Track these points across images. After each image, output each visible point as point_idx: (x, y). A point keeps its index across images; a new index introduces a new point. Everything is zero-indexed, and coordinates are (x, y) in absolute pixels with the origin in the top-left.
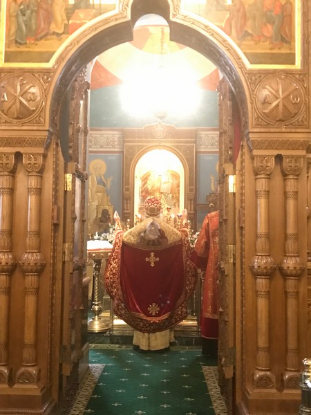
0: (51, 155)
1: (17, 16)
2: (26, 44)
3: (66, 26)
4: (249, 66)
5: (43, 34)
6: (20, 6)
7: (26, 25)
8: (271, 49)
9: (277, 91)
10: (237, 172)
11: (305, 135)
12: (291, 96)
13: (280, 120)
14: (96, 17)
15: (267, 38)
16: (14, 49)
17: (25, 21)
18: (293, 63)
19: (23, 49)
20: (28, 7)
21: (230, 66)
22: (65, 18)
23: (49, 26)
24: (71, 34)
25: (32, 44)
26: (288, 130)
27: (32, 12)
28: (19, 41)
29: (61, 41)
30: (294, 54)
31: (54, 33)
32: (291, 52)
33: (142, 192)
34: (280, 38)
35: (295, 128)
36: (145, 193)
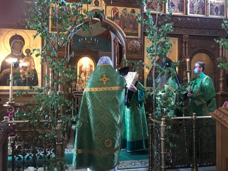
3: (71, 21)
8: (132, 32)
10: (121, 67)
12: (137, 46)
13: (134, 52)
15: (130, 28)
16: (54, 27)
18: (138, 36)
21: (120, 36)
25: (60, 26)
26: (136, 55)
30: (138, 33)
33: (80, 71)
34: (134, 28)
35: (138, 55)
36: (81, 72)
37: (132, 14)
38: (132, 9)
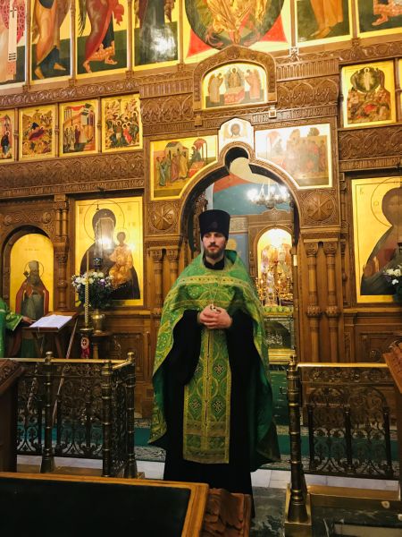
0: (182, 249)
1: (159, 169)
2: (166, 185)
3: (188, 173)
4: (299, 188)
5: (175, 179)
6: (161, 163)
7: (165, 174)
9: (317, 203)
11: (336, 229)
12: (326, 205)
13: (320, 220)
14: (204, 166)
15: (310, 169)
16: (158, 189)
17: (164, 172)
18: (327, 183)
20: (166, 163)
22: (187, 168)
23: (178, 174)
24: (191, 177)
25: (169, 185)
26: (325, 226)
27: (168, 166)
28: (161, 184)
29: (185, 182)
30: (328, 178)
31: (181, 178)
32: (326, 176)
33: (263, 261)
34: (318, 168)
35: (330, 225)
37: (313, 138)
38: (311, 129)
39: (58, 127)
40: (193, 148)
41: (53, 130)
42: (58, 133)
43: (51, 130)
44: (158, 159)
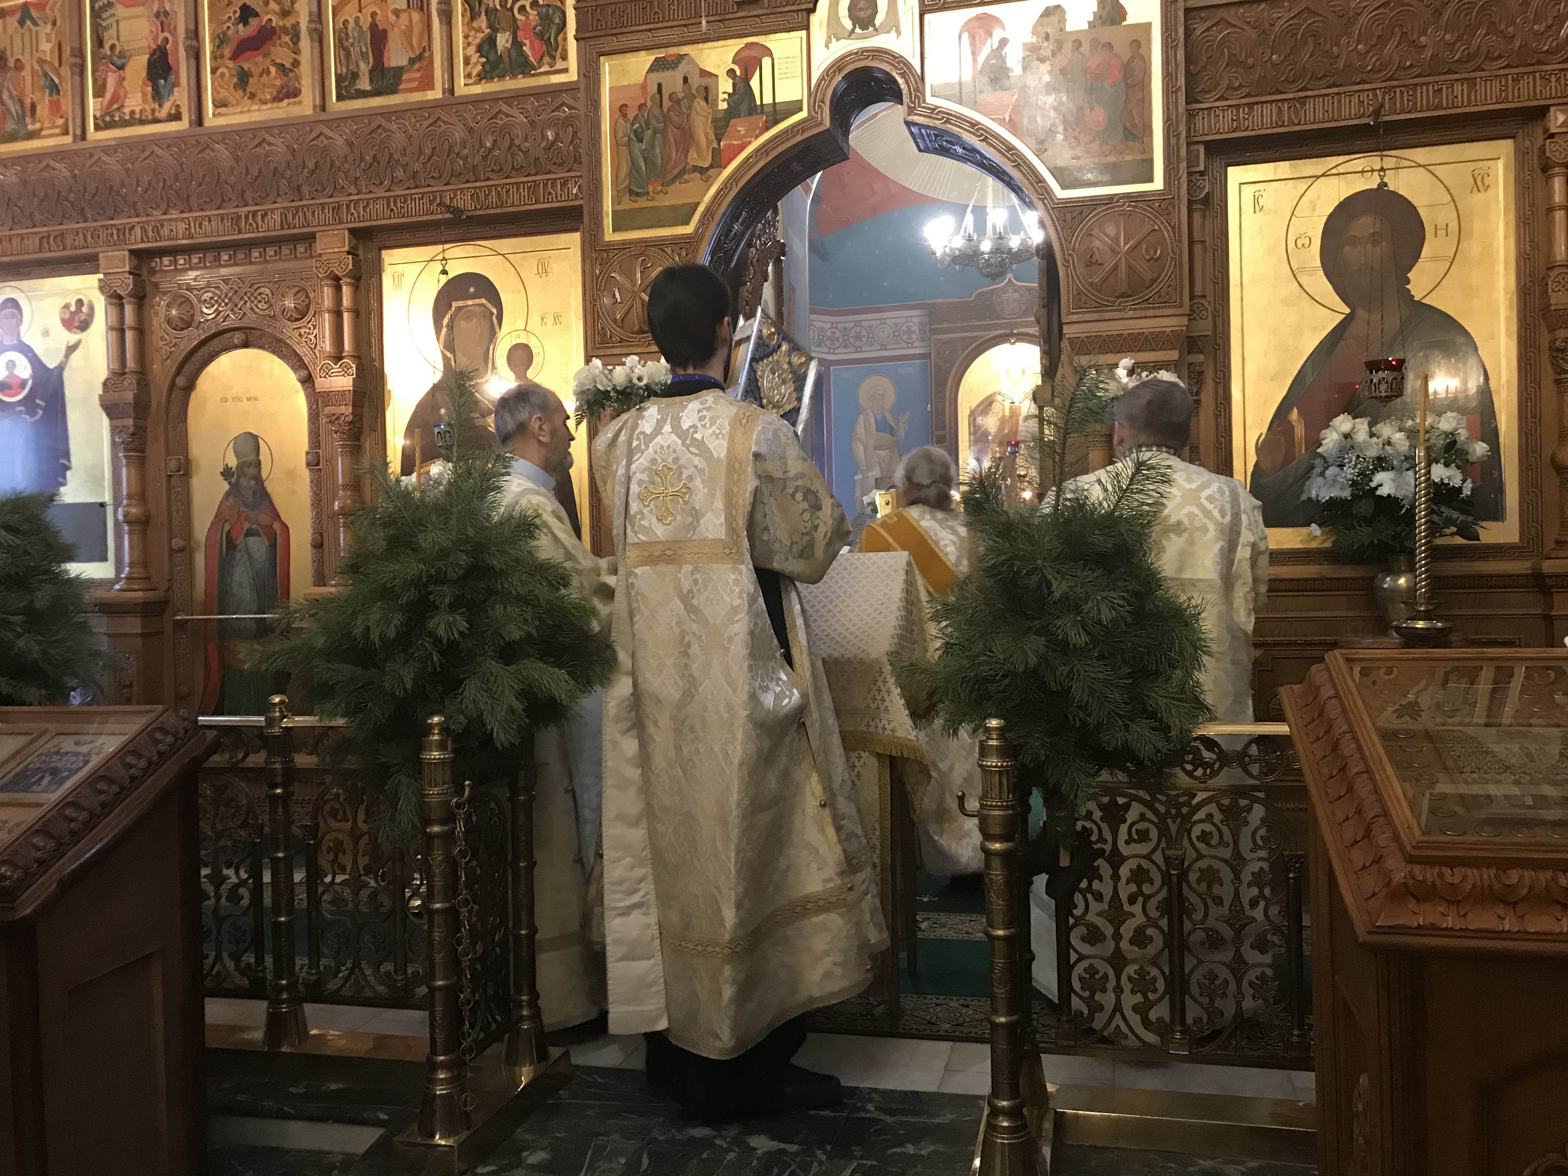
1: (629, 144)
2: (648, 193)
3: (716, 152)
5: (676, 171)
6: (633, 124)
7: (645, 159)
9: (1116, 239)
12: (1144, 246)
13: (1123, 295)
14: (767, 129)
16: (627, 205)
17: (643, 152)
18: (1150, 180)
19: (643, 203)
20: (647, 124)
22: (712, 136)
23: (686, 158)
24: (725, 168)
25: (659, 193)
26: (1139, 314)
27: (655, 133)
28: (636, 189)
29: (708, 182)
30: (1151, 161)
31: (695, 169)
32: (1145, 156)
34: (1122, 129)
35: (1153, 308)
39: (318, 17)
40: (731, 72)
41: (304, 26)
42: (319, 37)
43: (296, 26)
44: (623, 108)
